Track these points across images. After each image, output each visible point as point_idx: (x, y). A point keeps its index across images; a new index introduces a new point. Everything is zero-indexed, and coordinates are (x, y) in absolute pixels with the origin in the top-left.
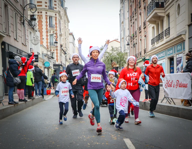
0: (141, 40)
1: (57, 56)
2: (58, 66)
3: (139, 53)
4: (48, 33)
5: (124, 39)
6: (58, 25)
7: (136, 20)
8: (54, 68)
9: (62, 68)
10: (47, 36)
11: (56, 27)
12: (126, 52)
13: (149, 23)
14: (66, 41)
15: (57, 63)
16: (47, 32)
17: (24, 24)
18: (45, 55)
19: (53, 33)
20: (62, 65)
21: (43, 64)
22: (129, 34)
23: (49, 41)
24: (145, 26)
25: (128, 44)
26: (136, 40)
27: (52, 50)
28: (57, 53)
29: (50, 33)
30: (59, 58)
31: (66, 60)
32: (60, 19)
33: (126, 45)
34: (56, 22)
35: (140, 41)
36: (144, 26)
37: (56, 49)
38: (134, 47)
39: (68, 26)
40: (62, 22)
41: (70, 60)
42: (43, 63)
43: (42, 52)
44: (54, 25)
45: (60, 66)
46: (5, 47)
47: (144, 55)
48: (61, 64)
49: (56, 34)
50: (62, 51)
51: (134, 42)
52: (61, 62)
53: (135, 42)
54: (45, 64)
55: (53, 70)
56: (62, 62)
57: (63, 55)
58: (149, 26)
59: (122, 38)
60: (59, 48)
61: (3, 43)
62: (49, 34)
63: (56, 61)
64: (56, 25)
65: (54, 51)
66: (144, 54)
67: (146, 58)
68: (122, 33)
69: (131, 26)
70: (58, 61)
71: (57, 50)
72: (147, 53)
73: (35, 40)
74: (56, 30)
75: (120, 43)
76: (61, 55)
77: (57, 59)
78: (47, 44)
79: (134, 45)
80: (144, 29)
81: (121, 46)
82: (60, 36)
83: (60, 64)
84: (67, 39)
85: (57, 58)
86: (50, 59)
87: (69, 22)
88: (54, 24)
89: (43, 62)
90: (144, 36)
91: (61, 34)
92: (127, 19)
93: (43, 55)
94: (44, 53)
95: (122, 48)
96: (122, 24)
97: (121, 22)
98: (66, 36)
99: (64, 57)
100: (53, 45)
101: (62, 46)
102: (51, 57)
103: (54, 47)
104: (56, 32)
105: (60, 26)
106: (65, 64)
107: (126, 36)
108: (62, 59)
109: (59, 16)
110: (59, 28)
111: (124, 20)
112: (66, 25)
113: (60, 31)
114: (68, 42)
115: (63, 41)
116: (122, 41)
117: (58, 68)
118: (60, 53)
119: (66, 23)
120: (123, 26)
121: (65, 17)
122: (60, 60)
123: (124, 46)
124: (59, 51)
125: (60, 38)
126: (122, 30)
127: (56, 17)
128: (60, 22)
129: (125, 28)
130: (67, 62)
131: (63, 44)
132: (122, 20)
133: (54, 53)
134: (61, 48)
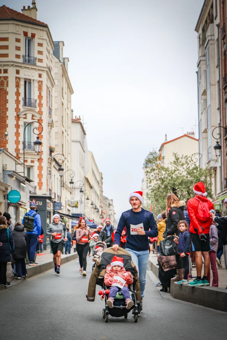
1: (40, 176)
4: (21, 119)
5: (207, 132)
6: (44, 101)
9: (52, 204)
10: (17, 126)
11: (40, 105)
12: (212, 164)
14: (63, 138)
15: (39, 193)
16: (18, 117)
18: (10, 173)
19: (32, 119)
20: (53, 197)
21: (4, 196)
22: (221, 121)
23: (21, 139)
25: (218, 147)
27: (29, 160)
28: (40, 168)
29: (25, 120)
30: (44, 180)
31: (63, 185)
32: (49, 85)
33: (213, 149)
34: (40, 93)
37: (38, 159)
39: (69, 102)
40: (54, 93)
41: (72, 184)
42: (5, 193)
43: (3, 167)
44: (36, 101)
45: (48, 201)
48: (50, 194)
49: (40, 121)
50: (54, 163)
52: (50, 190)
54: (9, 197)
56: (53, 191)
57: (54, 172)
59: (203, 131)
60: (45, 156)
62: (21, 123)
63: (38, 187)
64: (40, 101)
65: (32, 164)
68: (203, 117)
69: (226, 101)
71: (40, 160)
74: (40, 113)
75: (198, 142)
76: (50, 173)
77: (40, 184)
78: (17, 147)
81: (201, 153)
82: (50, 127)
83: (48, 195)
84: (65, 134)
85: (40, 180)
86: (22, 184)
87: (71, 91)
88: (36, 97)
89: (4, 191)
91: (51, 122)
92: (215, 85)
93: (6, 174)
94: (6, 169)
95: (202, 155)
96: (204, 97)
97: (201, 92)
98: (64, 127)
99: (58, 178)
100: (32, 149)
101: (53, 150)
102: (26, 178)
103: (32, 153)
104: (40, 117)
105: (50, 103)
106: (59, 194)
107: (212, 126)
108: (52, 184)
109: (47, 79)
110: (47, 107)
111: (209, 86)
112: (64, 99)
113: (50, 115)
114: (69, 141)
115: (57, 139)
116: (203, 138)
117: (41, 205)
118: (48, 168)
119: (65, 96)
120: (206, 100)
121: (63, 81)
122: (47, 185)
123: (207, 150)
124: (45, 164)
125: (49, 131)
126: (202, 111)
127: (42, 82)
128: (51, 93)
129: (210, 105)
130: (64, 190)
131: (56, 145)
132: (204, 86)
133: (34, 167)
134: (51, 156)
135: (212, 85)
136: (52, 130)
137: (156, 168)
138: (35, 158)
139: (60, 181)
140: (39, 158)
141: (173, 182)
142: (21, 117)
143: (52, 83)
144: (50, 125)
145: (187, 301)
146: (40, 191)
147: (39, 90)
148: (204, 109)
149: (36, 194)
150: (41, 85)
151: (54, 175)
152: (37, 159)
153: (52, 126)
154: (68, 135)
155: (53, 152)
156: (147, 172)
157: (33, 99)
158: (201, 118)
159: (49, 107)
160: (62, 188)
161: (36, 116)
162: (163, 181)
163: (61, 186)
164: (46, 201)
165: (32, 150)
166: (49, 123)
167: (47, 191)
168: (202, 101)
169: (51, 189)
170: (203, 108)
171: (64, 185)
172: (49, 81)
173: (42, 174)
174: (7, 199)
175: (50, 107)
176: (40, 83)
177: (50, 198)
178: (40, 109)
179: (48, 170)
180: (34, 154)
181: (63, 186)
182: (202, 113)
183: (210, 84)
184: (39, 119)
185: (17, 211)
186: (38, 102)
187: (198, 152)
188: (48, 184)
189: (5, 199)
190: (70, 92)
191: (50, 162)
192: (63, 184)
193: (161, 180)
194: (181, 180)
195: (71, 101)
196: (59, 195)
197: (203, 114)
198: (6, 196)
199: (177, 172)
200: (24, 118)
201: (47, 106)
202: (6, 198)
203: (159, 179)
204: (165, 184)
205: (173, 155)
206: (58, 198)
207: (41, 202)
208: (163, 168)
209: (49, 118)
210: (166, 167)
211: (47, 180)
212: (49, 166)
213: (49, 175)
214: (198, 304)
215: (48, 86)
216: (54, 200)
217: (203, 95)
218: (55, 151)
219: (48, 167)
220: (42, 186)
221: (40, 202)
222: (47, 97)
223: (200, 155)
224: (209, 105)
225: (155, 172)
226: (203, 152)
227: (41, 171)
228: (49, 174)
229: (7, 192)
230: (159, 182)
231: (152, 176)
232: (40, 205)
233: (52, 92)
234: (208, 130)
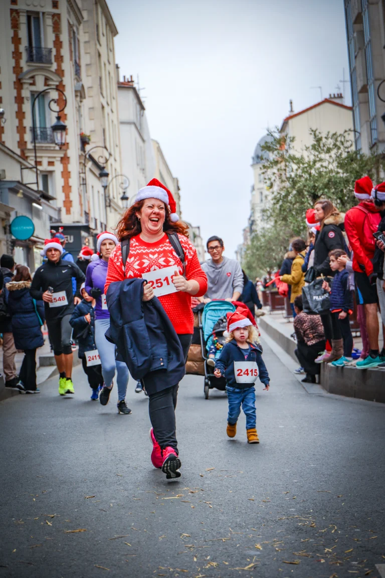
1: (67, 188)
2: (70, 235)
4: (25, 86)
5: (367, 91)
6: (65, 52)
9: (91, 239)
10: (19, 100)
11: (59, 58)
12: (381, 149)
14: (104, 117)
15: (67, 220)
16: (19, 84)
18: (12, 186)
19: (46, 85)
20: (92, 225)
21: (5, 228)
23: (28, 123)
27: (45, 162)
28: (66, 174)
29: (33, 88)
30: (74, 196)
31: (108, 203)
32: (73, 21)
34: (57, 37)
37: (62, 158)
39: (111, 49)
40: (83, 37)
41: (125, 201)
42: (5, 223)
44: (50, 51)
45: (83, 234)
48: (87, 221)
49: (60, 88)
50: (90, 164)
52: (87, 214)
54: (14, 229)
56: (92, 215)
57: (92, 180)
59: (359, 88)
60: (74, 152)
62: (26, 93)
63: (64, 210)
64: (58, 51)
65: (50, 168)
68: (359, 64)
70: (72, 209)
71: (65, 160)
74: (60, 73)
75: (350, 113)
76: (84, 182)
77: (68, 203)
78: (22, 138)
81: (358, 129)
82: (78, 99)
83: (84, 223)
84: (107, 109)
85: (67, 196)
86: (34, 205)
87: (114, 31)
88: (50, 45)
89: (3, 220)
91: (80, 89)
92: (377, 3)
93: (5, 188)
94: (5, 178)
95: (360, 134)
96: (358, 26)
97: (353, 18)
98: (103, 97)
99: (98, 192)
100: (49, 140)
101: (87, 140)
102: (41, 194)
103: (50, 147)
104: (60, 80)
105: (77, 54)
106: (104, 221)
107: (376, 80)
108: (89, 202)
109: (68, 9)
110: (71, 62)
111: (366, 6)
112: (100, 45)
113: (77, 77)
114: (116, 122)
115: (93, 119)
116: (360, 103)
117: (72, 241)
118: (80, 173)
119: (103, 40)
120: (361, 33)
121: (97, 14)
122: (81, 204)
123: (369, 123)
124: (74, 166)
125: (77, 106)
126: (356, 53)
127: (59, 15)
128: (76, 34)
129: (370, 41)
130: (111, 212)
131: (91, 131)
132: (357, 7)
133: (54, 174)
134: (85, 151)
135: (372, 4)
136: (82, 103)
137: (280, 160)
138: (55, 157)
139: (103, 197)
140: (62, 155)
141: (312, 182)
142: (25, 83)
143: (78, 16)
144: (79, 94)
145: (355, 397)
146: (68, 216)
147: (54, 31)
148: (360, 49)
149: (61, 222)
150: (58, 21)
151: (93, 187)
152: (59, 159)
153: (83, 95)
154: (112, 112)
155: (88, 144)
156: (264, 167)
157: (45, 48)
158: (354, 66)
159: (76, 61)
160: (108, 209)
161: (52, 80)
162: (294, 182)
163: (106, 206)
164: (80, 234)
165: (48, 143)
166: (76, 91)
167: (81, 215)
168: (355, 35)
169: (87, 211)
170: (357, 47)
171: (112, 204)
172: (71, 13)
173: (70, 184)
174: (11, 233)
175: (78, 61)
176: (56, 18)
177: (87, 229)
178: (59, 66)
179: (80, 177)
180: (52, 149)
181: (110, 206)
182: (356, 57)
183: (368, 2)
184: (57, 83)
185: (29, 256)
186: (54, 52)
187: (352, 129)
188: (83, 202)
189: (5, 233)
190: (112, 32)
191: (83, 162)
192: (108, 201)
193: (291, 180)
194: (327, 179)
195: (113, 49)
196: (102, 221)
197: (358, 57)
198: (8, 228)
199: (318, 165)
200: (31, 84)
201: (71, 59)
202: (8, 231)
203: (287, 178)
204: (299, 187)
205: (311, 134)
206: (102, 226)
207: (72, 237)
208: (292, 158)
209: (76, 81)
210: (298, 155)
211: (80, 196)
212: (82, 169)
213: (82, 186)
214: (375, 400)
215: (71, 23)
216: (95, 232)
217: (355, 22)
218: (90, 142)
219: (81, 171)
220: (71, 206)
221: (69, 237)
222: (70, 44)
223: (356, 133)
224: (368, 40)
225: (279, 166)
226: (361, 127)
227: (68, 180)
228: (83, 184)
229: (9, 220)
231: (274, 173)
232: (69, 243)
233: (78, 34)
234: (368, 87)
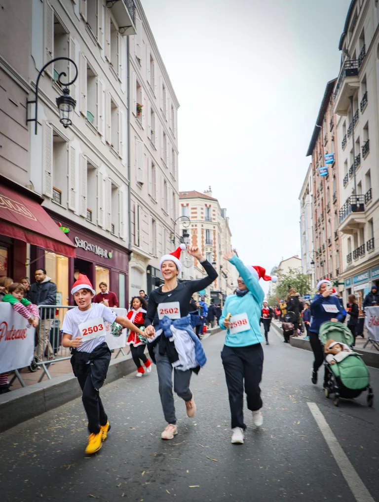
0: (331, 256)
2: (216, 294)
3: (329, 274)
4: (204, 251)
5: (306, 255)
6: (216, 241)
7: (323, 229)
8: (211, 297)
9: (222, 296)
11: (215, 243)
12: (310, 272)
13: (342, 233)
15: (215, 290)
17: (174, 243)
19: (211, 251)
22: (314, 248)
24: (337, 238)
25: (313, 263)
26: (324, 256)
30: (217, 283)
31: (227, 285)
32: (219, 232)
33: (310, 264)
34: (214, 237)
35: (329, 258)
36: (335, 237)
38: (322, 266)
39: (230, 241)
40: (222, 237)
44: (212, 241)
45: (220, 294)
46: (151, 272)
47: (336, 278)
49: (215, 252)
50: (222, 274)
51: (321, 259)
53: (323, 260)
55: (210, 299)
56: (222, 289)
57: (223, 278)
58: (342, 237)
59: (304, 254)
61: (149, 268)
62: (205, 253)
63: (214, 287)
64: (214, 241)
66: (337, 275)
67: (340, 282)
68: (304, 247)
69: (317, 237)
70: (217, 287)
72: (340, 274)
73: (188, 262)
74: (215, 247)
75: (301, 261)
77: (215, 285)
79: (321, 263)
80: (336, 240)
81: (303, 266)
82: (220, 255)
83: (220, 291)
88: (212, 239)
90: (336, 251)
92: (310, 229)
95: (303, 268)
96: (304, 235)
97: (303, 233)
99: (224, 282)
101: (222, 267)
104: (215, 249)
105: (220, 242)
107: (309, 252)
108: (221, 285)
109: (218, 229)
110: (218, 244)
111: (307, 230)
113: (220, 248)
116: (304, 258)
117: (216, 296)
119: (228, 238)
120: (305, 237)
121: (226, 230)
122: (219, 285)
125: (219, 257)
127: (215, 230)
128: (220, 236)
129: (308, 240)
132: (304, 230)
134: (221, 270)
141: (289, 282)
147: (214, 235)
149: (213, 290)
150: (215, 232)
158: (302, 247)
161: (213, 249)
162: (283, 282)
166: (219, 253)
167: (219, 289)
169: (221, 287)
170: (304, 242)
175: (220, 244)
177: (221, 293)
178: (215, 245)
182: (303, 245)
183: (307, 228)
187: (301, 266)
190: (230, 236)
194: (293, 282)
196: (225, 291)
199: (291, 277)
200: (206, 250)
203: (281, 281)
204: (284, 284)
205: (288, 268)
209: (219, 250)
210: (284, 274)
211: (219, 283)
216: (223, 294)
222: (218, 239)
230: (281, 283)
